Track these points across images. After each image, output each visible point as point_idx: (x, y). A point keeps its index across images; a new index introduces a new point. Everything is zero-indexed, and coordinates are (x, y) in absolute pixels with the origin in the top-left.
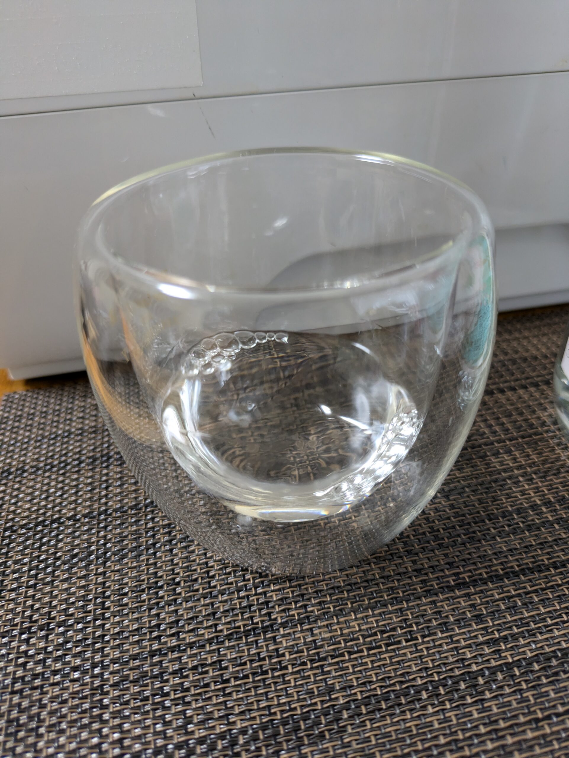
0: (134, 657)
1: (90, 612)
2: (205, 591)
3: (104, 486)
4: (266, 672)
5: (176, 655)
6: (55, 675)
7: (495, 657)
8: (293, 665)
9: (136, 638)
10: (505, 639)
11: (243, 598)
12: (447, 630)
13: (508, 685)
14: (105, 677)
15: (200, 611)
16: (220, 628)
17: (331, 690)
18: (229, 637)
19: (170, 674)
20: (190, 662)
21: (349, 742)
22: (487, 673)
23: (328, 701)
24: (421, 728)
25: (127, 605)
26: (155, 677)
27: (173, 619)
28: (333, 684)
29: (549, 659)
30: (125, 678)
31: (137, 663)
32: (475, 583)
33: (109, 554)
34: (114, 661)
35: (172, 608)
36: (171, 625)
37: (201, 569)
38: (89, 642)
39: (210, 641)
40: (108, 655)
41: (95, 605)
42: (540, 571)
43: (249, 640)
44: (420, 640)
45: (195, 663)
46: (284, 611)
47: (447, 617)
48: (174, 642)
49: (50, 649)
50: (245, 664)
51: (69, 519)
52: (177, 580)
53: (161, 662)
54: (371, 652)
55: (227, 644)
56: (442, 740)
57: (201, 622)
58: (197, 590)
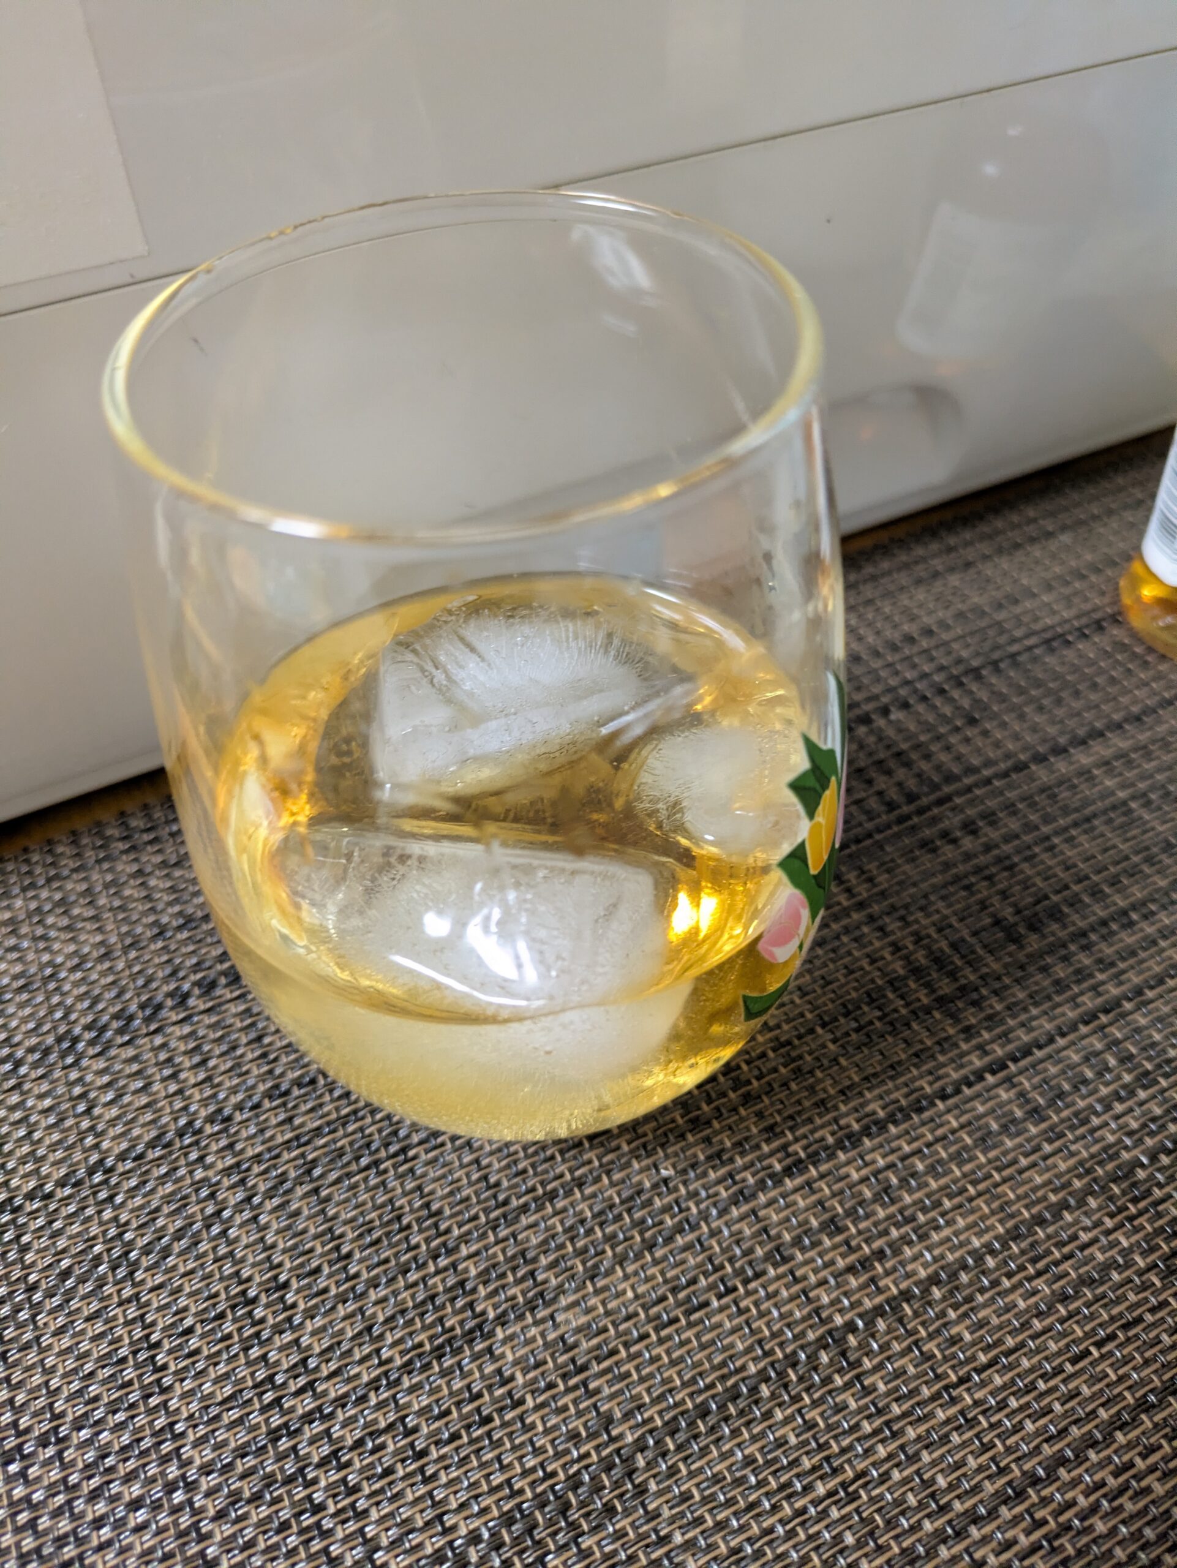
0: (242, 1452)
1: (130, 1383)
2: (341, 1289)
3: (81, 1108)
4: (488, 1420)
5: (317, 1427)
6: (99, 1528)
7: (868, 1291)
8: (533, 1392)
9: (235, 1414)
10: (880, 1255)
11: (415, 1284)
12: (785, 1260)
13: (896, 1338)
14: (197, 1505)
15: (342, 1332)
16: (385, 1353)
17: (608, 1421)
18: (407, 1368)
19: (319, 1466)
20: (348, 1435)
21: (657, 1508)
22: (860, 1324)
23: (606, 1445)
24: (770, 1452)
25: (197, 1352)
26: (289, 1480)
27: (294, 1358)
28: (610, 1410)
29: (954, 1276)
30: (235, 1497)
31: (250, 1461)
32: (814, 1158)
33: (133, 1255)
34: (206, 1470)
35: (288, 1337)
36: (293, 1372)
37: (323, 1245)
38: (146, 1443)
39: (374, 1385)
40: (190, 1462)
41: (137, 1366)
42: (920, 1110)
43: (445, 1365)
44: (741, 1290)
45: (358, 1434)
46: (495, 1292)
47: (779, 1236)
48: (308, 1403)
49: (74, 1479)
50: (448, 1412)
51: (30, 1196)
52: (283, 1278)
53: (294, 1449)
54: (663, 1333)
55: (406, 1383)
56: (807, 1463)
57: (349, 1352)
58: (325, 1290)
